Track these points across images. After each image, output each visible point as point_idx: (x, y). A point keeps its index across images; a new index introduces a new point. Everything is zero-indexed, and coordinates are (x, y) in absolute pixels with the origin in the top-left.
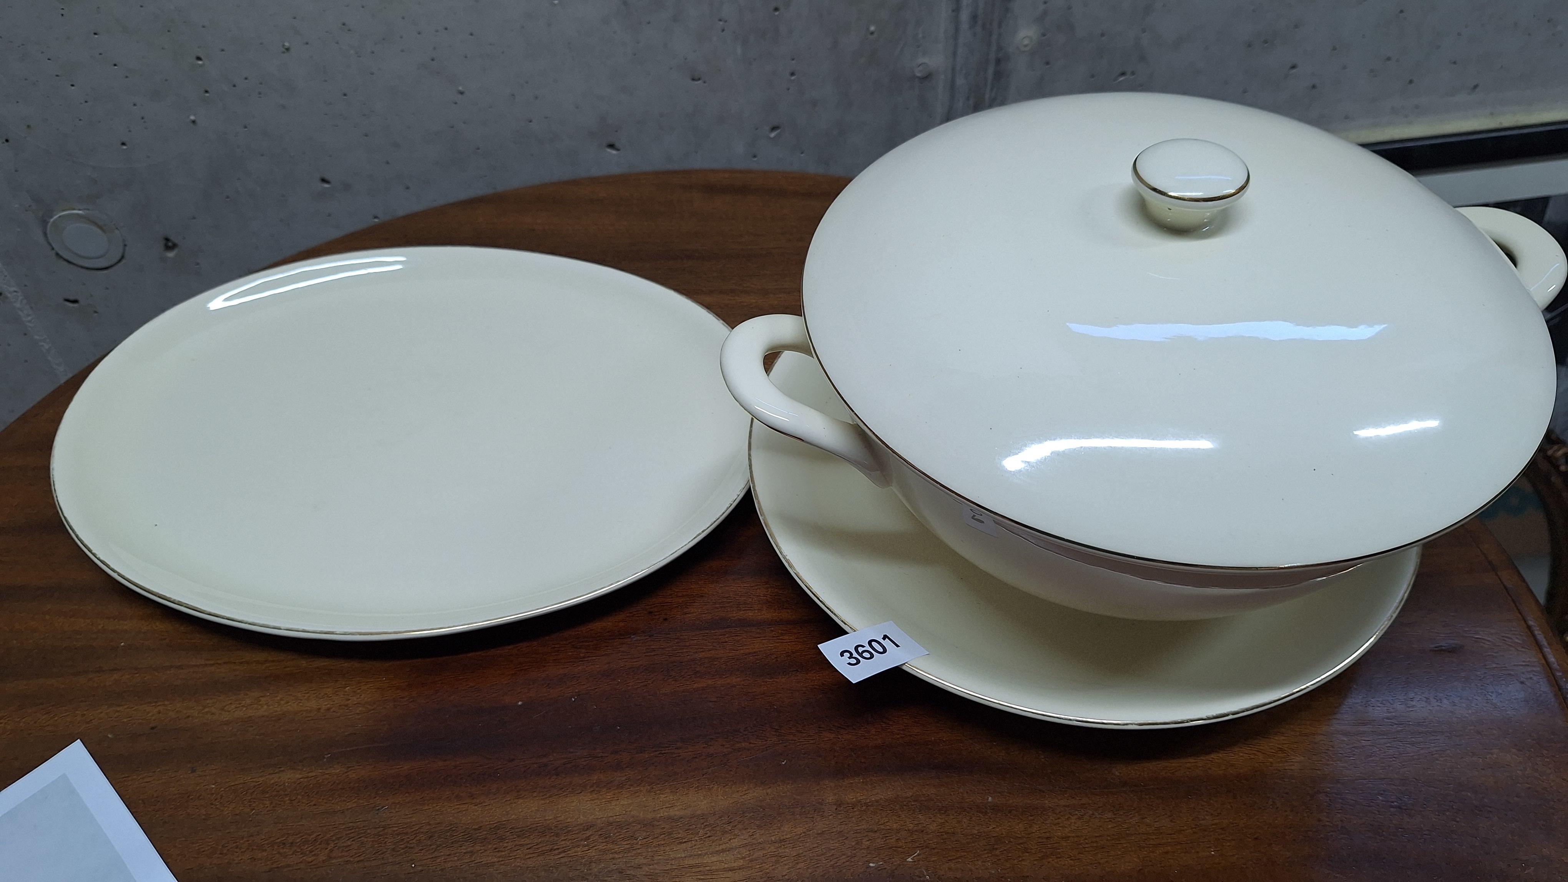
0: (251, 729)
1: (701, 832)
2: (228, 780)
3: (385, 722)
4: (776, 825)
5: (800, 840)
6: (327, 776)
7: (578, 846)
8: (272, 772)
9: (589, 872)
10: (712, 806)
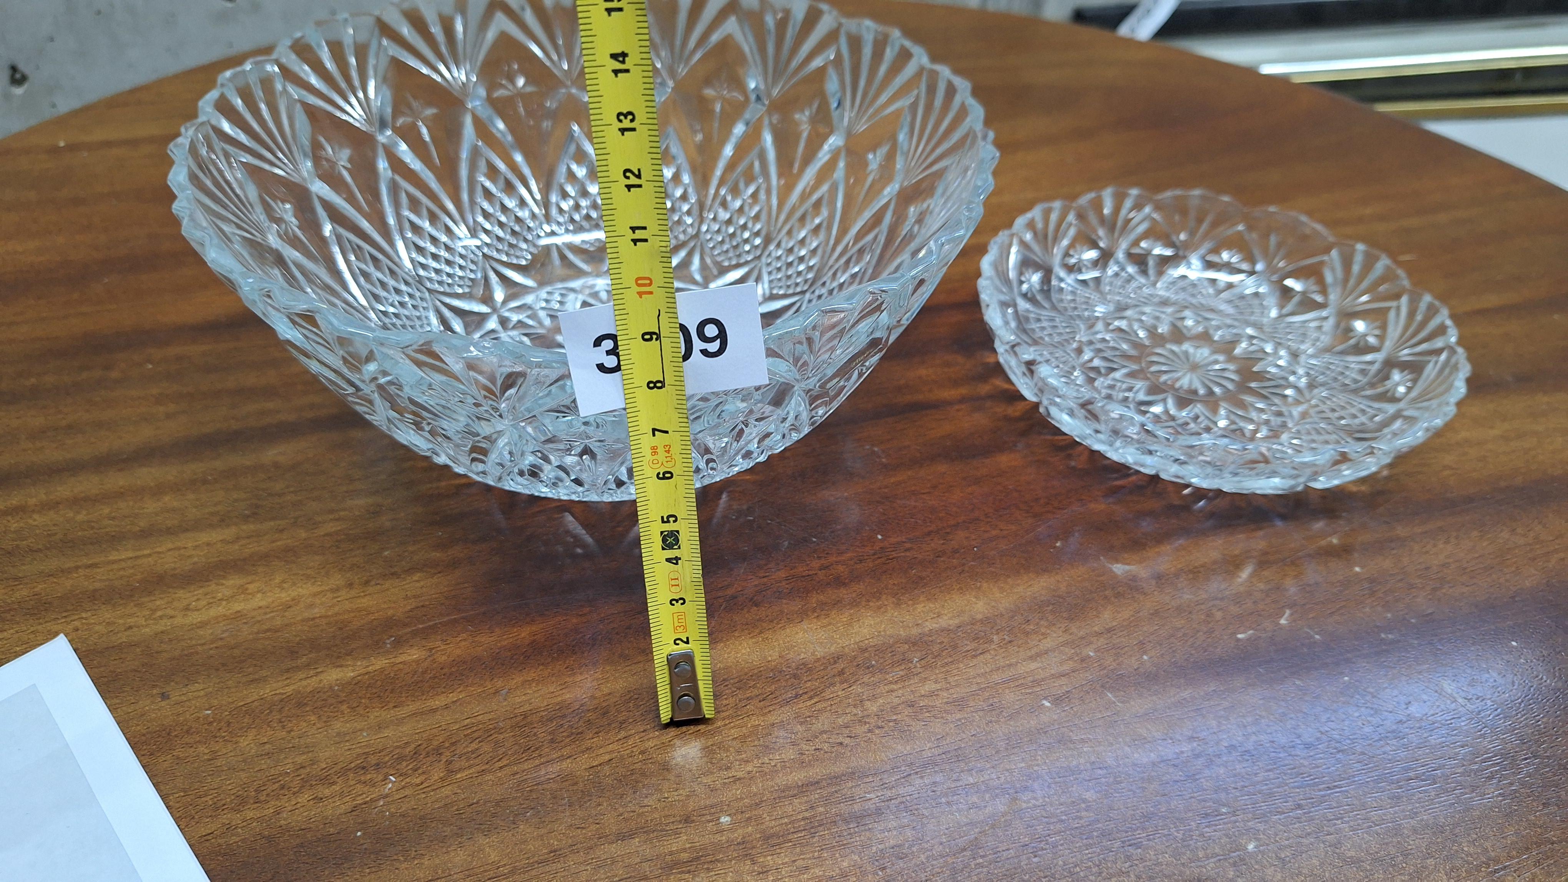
0: (246, 626)
1: (995, 637)
2: (230, 700)
3: (466, 585)
4: (1090, 614)
5: (1132, 624)
6: (401, 666)
7: (833, 684)
8: (304, 676)
9: (865, 713)
10: (993, 607)
